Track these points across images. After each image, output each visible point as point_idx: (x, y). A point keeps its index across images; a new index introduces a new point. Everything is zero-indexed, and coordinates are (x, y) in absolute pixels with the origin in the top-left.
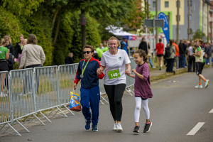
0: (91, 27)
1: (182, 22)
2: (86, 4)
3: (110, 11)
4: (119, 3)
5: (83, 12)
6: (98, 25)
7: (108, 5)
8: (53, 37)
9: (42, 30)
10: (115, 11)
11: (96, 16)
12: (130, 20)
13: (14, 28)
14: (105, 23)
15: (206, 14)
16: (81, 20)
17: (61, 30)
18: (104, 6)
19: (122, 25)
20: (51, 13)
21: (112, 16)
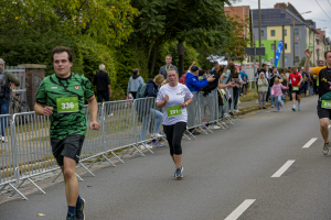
0: (190, 57)
1: (288, 51)
2: (182, 33)
3: (208, 40)
4: (216, 32)
5: (181, 41)
6: (197, 54)
7: (205, 34)
8: (149, 67)
9: (137, 61)
10: (212, 39)
11: (193, 45)
12: (231, 49)
13: (106, 59)
14: (205, 52)
15: (312, 42)
16: (179, 50)
17: (159, 61)
18: (201, 35)
19: (223, 54)
20: (148, 44)
21: (210, 45)
